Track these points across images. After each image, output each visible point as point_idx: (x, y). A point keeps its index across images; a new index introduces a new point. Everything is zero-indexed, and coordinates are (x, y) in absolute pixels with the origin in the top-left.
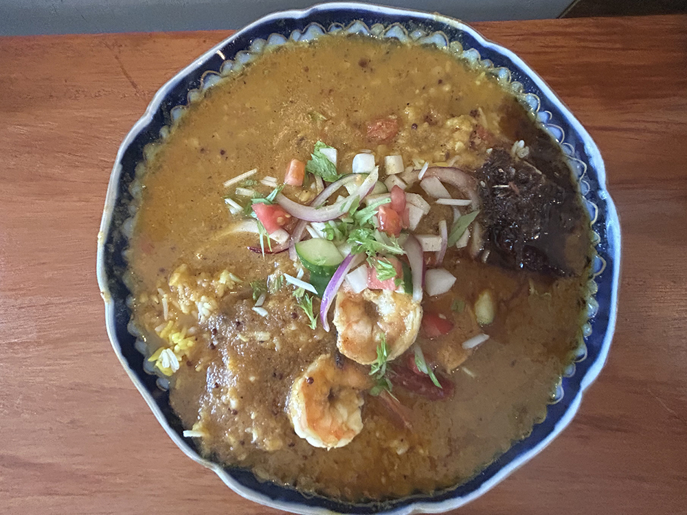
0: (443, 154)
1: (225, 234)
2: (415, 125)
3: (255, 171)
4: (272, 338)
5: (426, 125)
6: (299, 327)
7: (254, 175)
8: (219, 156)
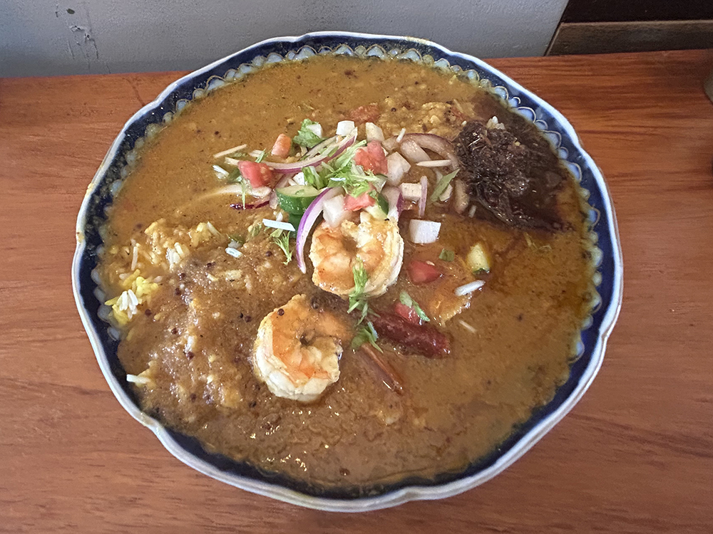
0: (421, 126)
1: (208, 195)
2: (394, 110)
3: (244, 146)
4: (243, 276)
5: (404, 109)
6: (274, 266)
7: (244, 149)
8: (213, 135)
